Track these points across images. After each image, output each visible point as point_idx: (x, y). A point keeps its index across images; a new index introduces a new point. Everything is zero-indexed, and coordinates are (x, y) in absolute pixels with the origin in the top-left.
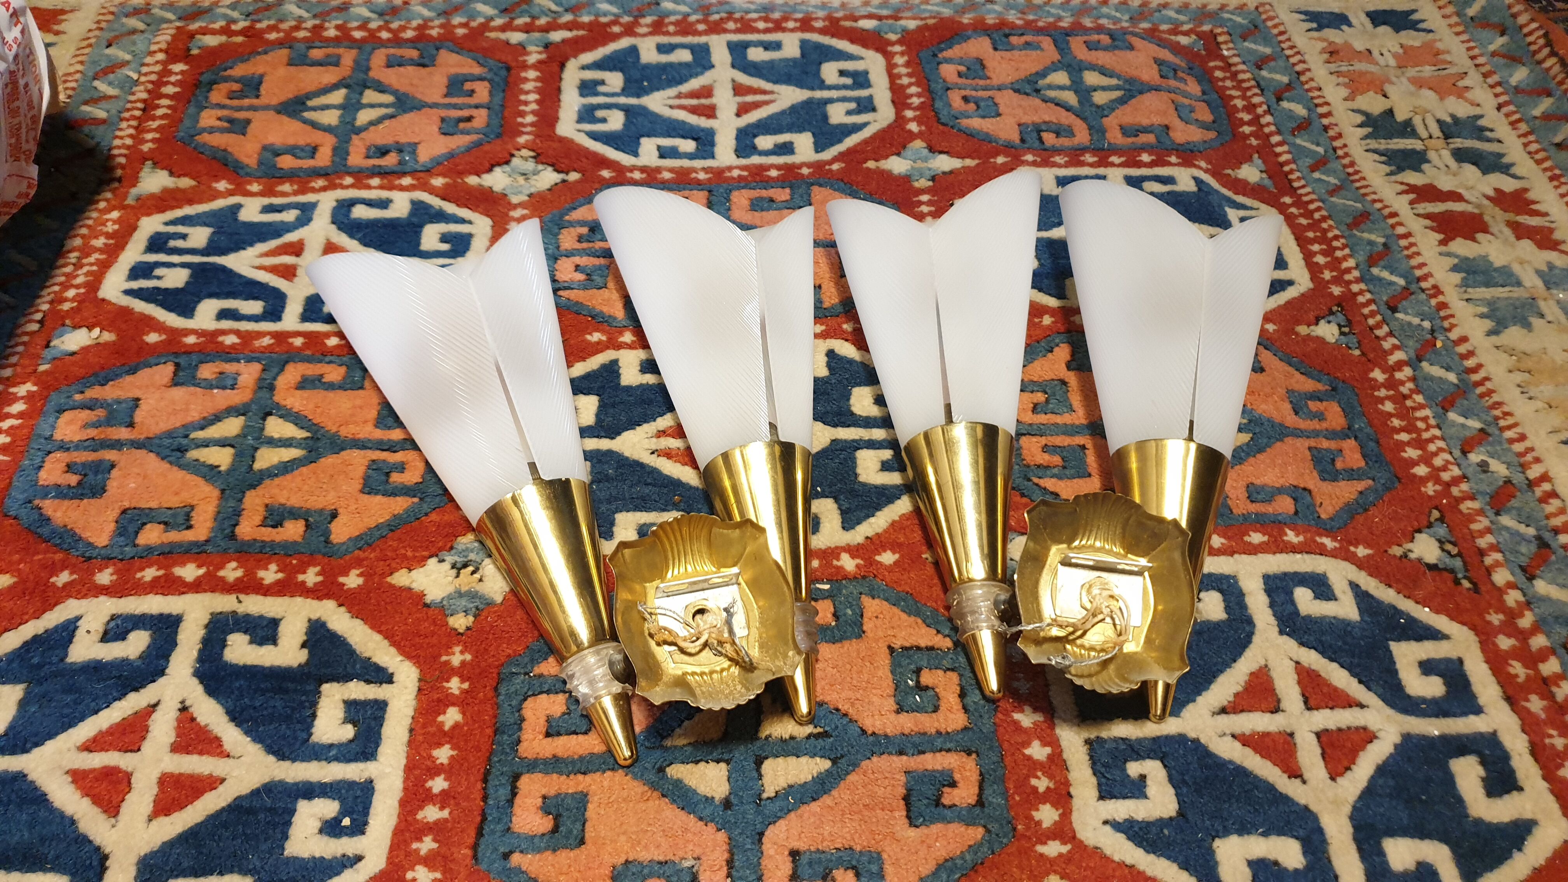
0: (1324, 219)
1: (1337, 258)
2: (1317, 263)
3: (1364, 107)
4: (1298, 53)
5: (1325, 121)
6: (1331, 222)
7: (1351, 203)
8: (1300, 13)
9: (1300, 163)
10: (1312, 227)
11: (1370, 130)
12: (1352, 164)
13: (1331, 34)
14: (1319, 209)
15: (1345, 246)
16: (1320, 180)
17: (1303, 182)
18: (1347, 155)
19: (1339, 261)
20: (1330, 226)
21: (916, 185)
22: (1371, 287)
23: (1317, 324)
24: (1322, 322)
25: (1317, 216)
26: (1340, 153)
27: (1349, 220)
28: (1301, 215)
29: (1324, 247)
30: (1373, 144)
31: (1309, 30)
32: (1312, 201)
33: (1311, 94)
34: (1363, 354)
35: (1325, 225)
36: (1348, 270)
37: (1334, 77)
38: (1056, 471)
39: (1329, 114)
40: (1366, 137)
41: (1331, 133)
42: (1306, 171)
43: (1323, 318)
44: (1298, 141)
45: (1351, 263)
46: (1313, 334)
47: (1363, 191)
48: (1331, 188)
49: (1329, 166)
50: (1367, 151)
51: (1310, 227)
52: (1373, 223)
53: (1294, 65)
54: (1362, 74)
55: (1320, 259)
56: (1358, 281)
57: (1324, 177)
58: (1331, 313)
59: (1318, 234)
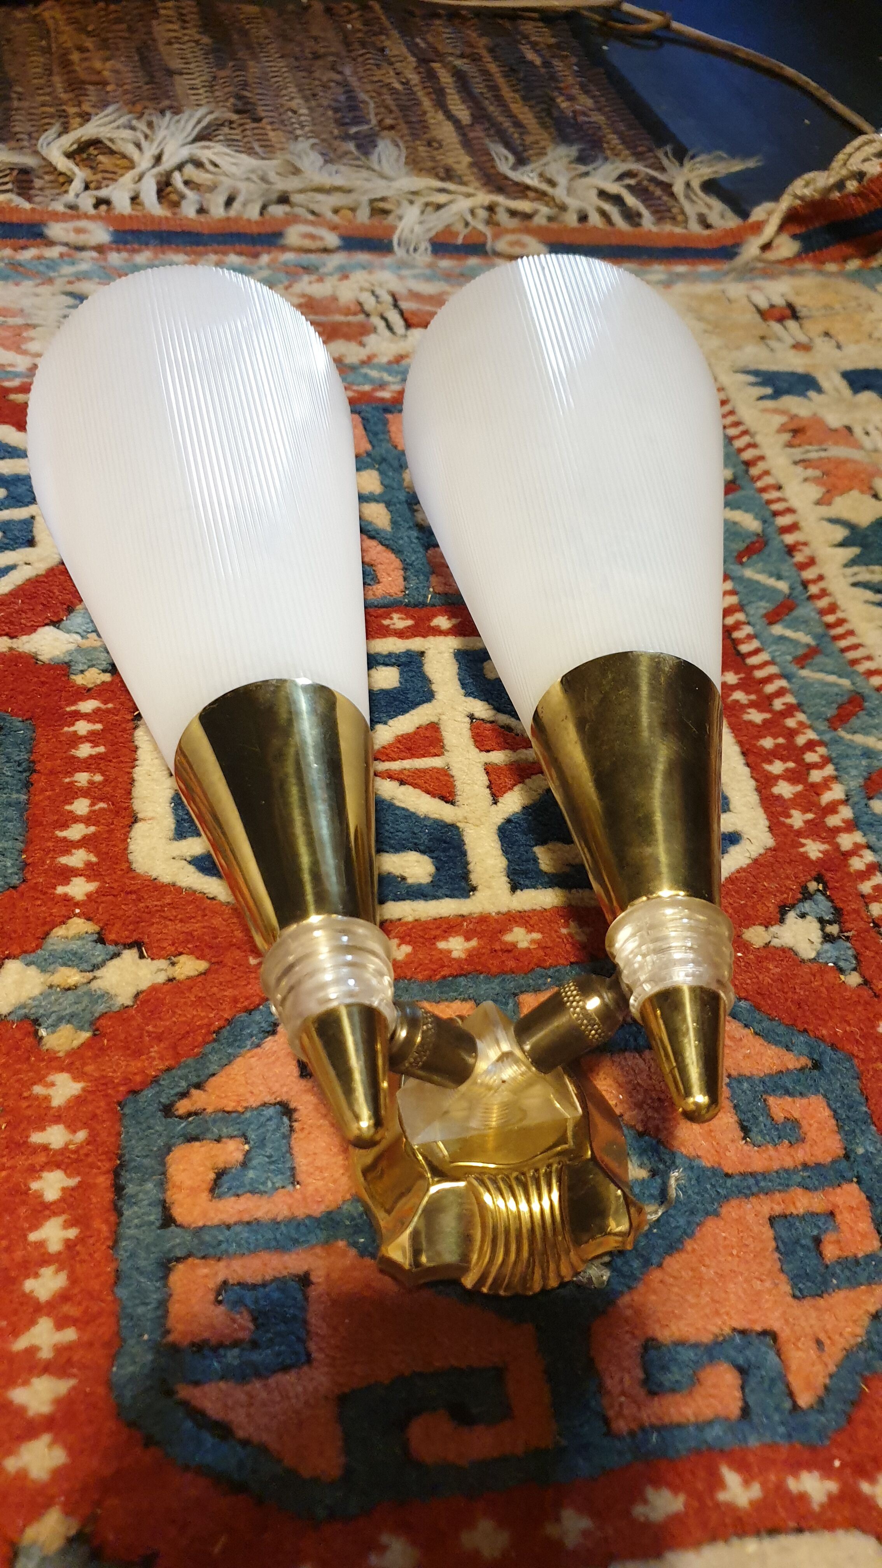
0: (790, 711)
1: (813, 785)
2: (779, 797)
3: (846, 515)
4: (745, 433)
5: (789, 539)
6: (801, 717)
7: (832, 678)
8: (748, 372)
9: (751, 610)
10: (772, 726)
11: (856, 550)
12: (833, 608)
13: (793, 404)
14: (781, 693)
15: (827, 760)
16: (782, 638)
17: (755, 644)
18: (824, 593)
19: (817, 789)
20: (801, 724)
21: (79, 680)
22: (873, 839)
23: (782, 921)
24: (791, 916)
25: (778, 704)
26: (814, 589)
27: (831, 712)
28: (752, 704)
29: (791, 765)
30: (864, 574)
31: (761, 398)
32: (769, 679)
33: (766, 496)
34: (866, 982)
35: (791, 723)
36: (832, 808)
37: (799, 469)
38: (232, 1356)
39: (793, 528)
40: (852, 562)
41: (799, 557)
42: (761, 623)
43: (793, 907)
44: (749, 573)
45: (836, 792)
46: (776, 942)
47: (851, 655)
48: (801, 652)
49: (796, 613)
50: (855, 585)
51: (767, 728)
52: (870, 715)
53: (740, 451)
54: (841, 463)
55: (785, 789)
56: (851, 826)
57: (789, 633)
58: (807, 896)
59: (781, 740)
